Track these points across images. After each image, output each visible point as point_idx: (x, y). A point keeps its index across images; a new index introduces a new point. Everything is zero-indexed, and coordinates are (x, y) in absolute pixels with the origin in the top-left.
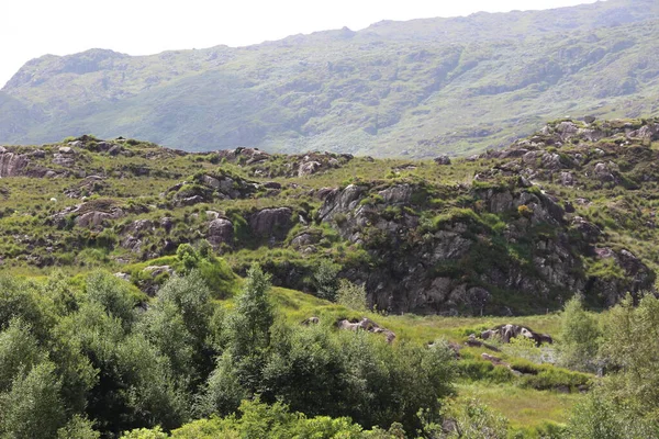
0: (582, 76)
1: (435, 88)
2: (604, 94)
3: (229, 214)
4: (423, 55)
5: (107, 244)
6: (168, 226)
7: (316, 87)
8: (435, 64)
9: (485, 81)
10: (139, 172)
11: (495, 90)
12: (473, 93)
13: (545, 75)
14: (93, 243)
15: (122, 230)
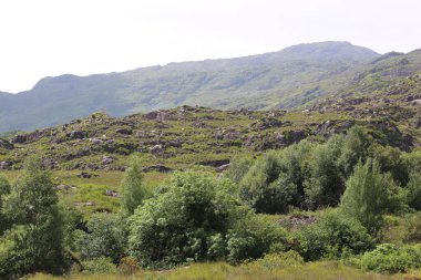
0: (252, 82)
1: (198, 87)
2: (260, 89)
3: (284, 133)
4: (193, 75)
5: (239, 145)
6: (262, 137)
7: (153, 87)
8: (198, 78)
9: (217, 85)
10: (210, 118)
11: (220, 88)
12: (212, 89)
13: (238, 82)
14: (233, 144)
15: (244, 139)
